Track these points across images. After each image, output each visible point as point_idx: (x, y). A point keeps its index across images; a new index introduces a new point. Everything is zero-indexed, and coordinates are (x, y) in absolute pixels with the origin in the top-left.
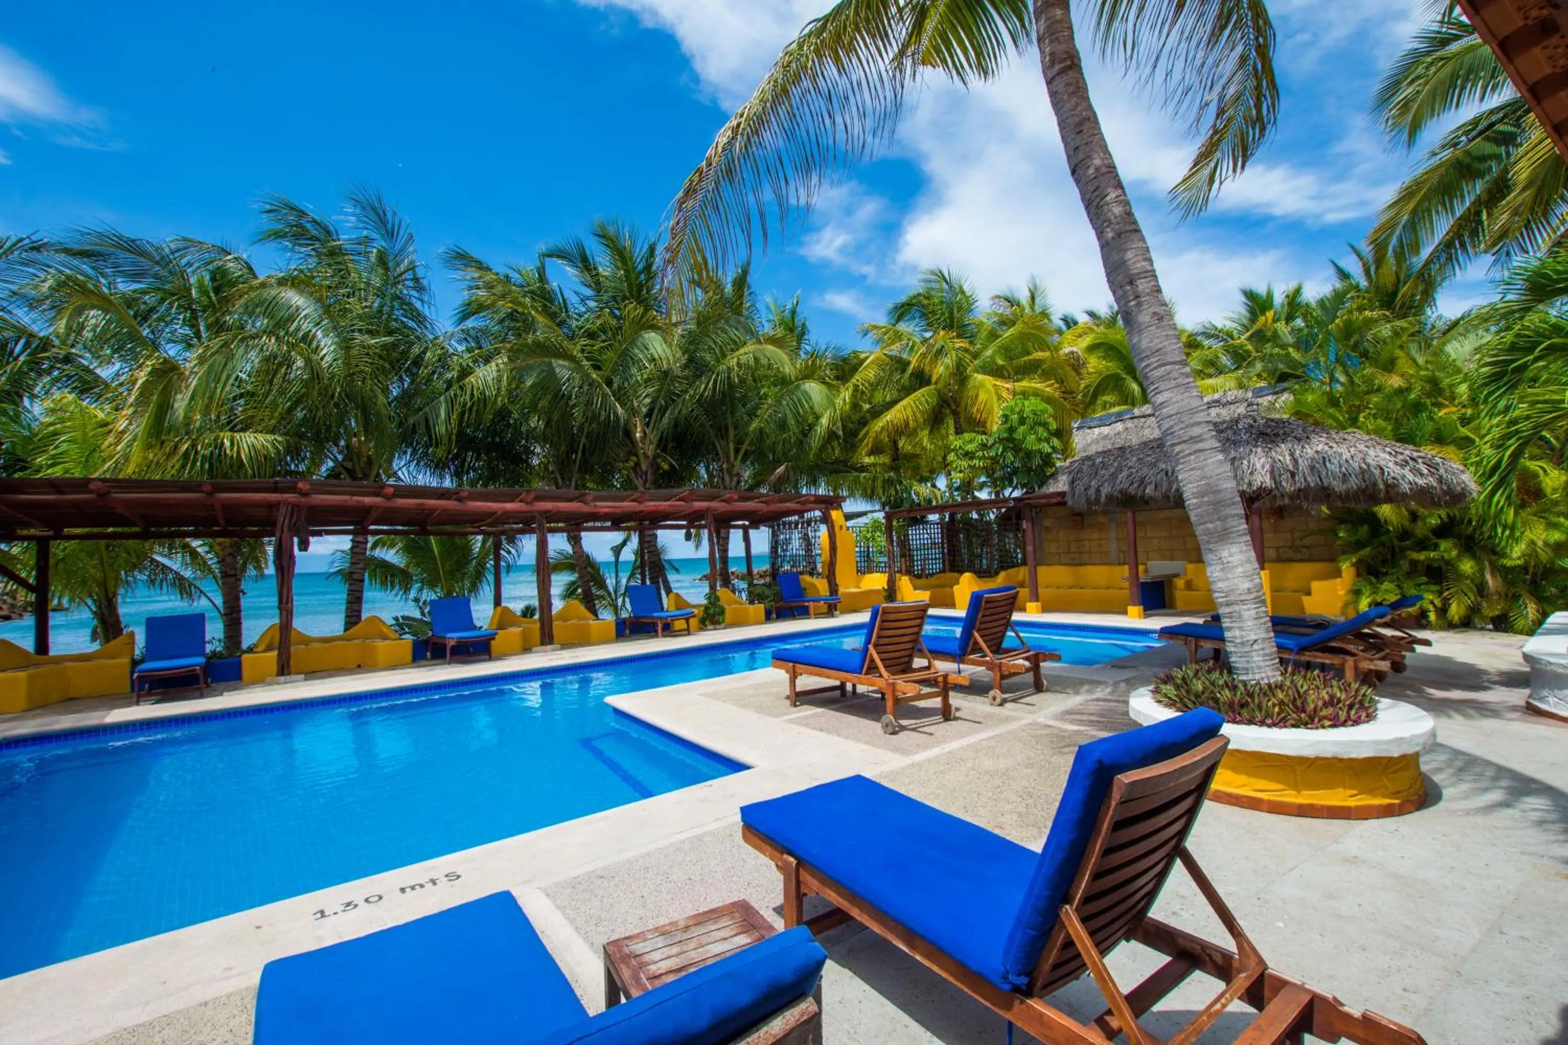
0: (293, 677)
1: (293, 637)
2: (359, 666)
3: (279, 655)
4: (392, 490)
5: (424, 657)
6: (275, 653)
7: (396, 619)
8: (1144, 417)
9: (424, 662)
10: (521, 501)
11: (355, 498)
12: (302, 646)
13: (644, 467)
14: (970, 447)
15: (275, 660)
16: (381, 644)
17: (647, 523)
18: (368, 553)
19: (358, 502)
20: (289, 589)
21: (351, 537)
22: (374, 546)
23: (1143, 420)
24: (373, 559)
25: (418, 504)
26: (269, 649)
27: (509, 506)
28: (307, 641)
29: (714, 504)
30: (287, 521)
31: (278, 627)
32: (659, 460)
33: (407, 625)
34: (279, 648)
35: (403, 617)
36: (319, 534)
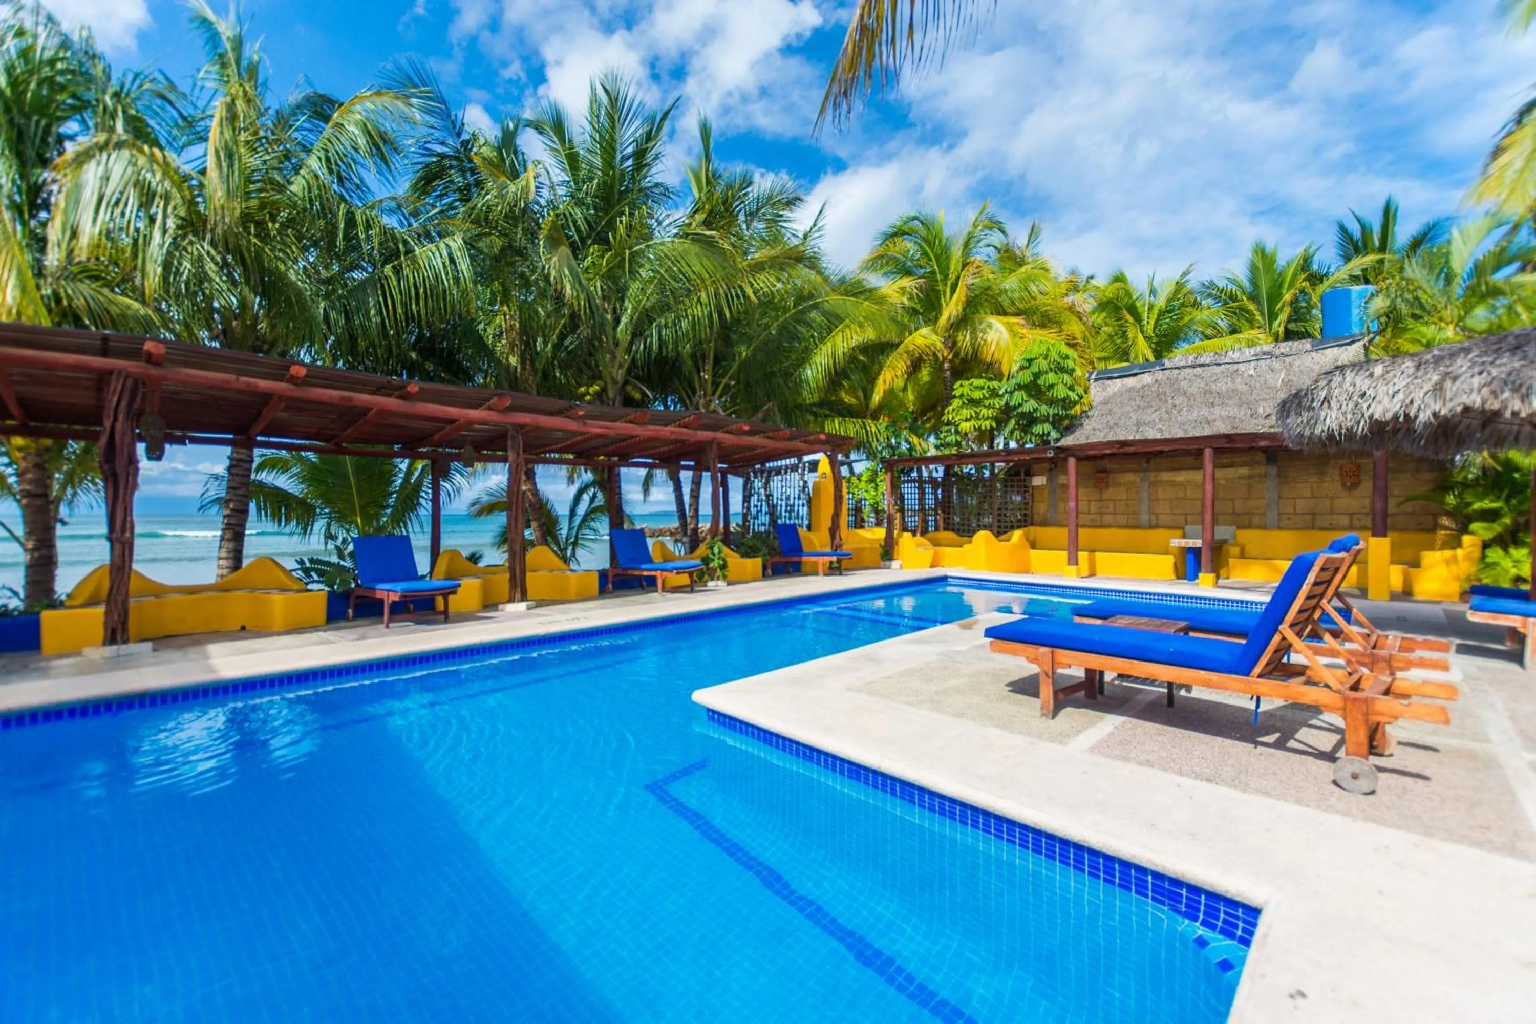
0: (132, 648)
1: (134, 584)
2: (243, 628)
3: (108, 613)
4: (303, 371)
5: (344, 617)
6: (101, 610)
7: (301, 562)
8: (1178, 368)
9: (343, 624)
10: (490, 408)
11: (243, 379)
12: (152, 599)
13: (611, 394)
14: (977, 395)
15: (102, 618)
16: (277, 599)
17: (616, 459)
18: (253, 476)
19: (248, 384)
20: (128, 510)
21: (228, 450)
22: (260, 468)
23: (1176, 371)
24: (261, 485)
25: (342, 398)
26: (91, 602)
27: (474, 413)
28: (159, 591)
29: (720, 435)
30: (124, 404)
31: (107, 569)
32: (629, 388)
33: (316, 570)
34: (108, 602)
35: (312, 561)
36: (181, 441)
